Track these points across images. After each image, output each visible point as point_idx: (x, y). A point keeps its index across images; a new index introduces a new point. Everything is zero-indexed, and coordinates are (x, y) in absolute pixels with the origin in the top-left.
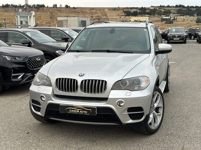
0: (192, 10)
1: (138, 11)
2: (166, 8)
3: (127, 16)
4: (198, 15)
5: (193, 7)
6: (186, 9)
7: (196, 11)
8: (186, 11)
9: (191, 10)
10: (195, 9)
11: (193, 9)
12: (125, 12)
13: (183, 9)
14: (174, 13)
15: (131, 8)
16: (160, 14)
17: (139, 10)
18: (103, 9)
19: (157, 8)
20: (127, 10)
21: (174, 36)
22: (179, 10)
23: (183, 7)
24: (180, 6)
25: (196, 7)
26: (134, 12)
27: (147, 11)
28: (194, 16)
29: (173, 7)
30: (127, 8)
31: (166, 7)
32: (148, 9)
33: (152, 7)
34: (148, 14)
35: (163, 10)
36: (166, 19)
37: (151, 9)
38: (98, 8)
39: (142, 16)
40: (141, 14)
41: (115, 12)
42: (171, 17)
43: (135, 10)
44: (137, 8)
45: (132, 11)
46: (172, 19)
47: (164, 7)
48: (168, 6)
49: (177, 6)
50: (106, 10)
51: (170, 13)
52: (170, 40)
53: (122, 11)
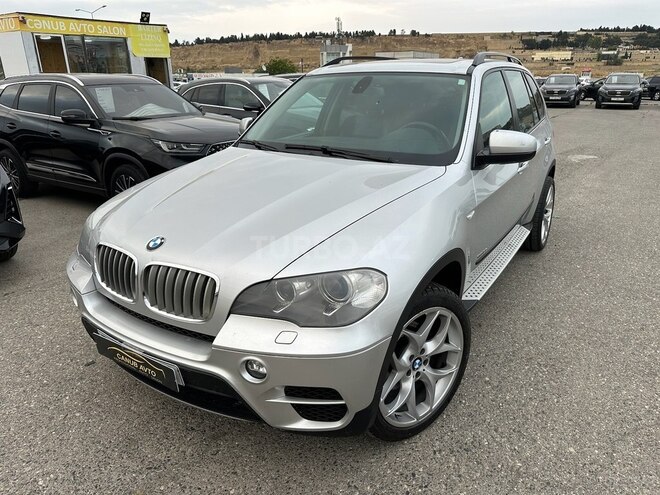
1: (552, 40)
2: (611, 33)
3: (527, 49)
6: (654, 34)
8: (655, 38)
12: (523, 41)
13: (650, 35)
14: (627, 44)
15: (537, 34)
16: (597, 45)
17: (553, 36)
18: (482, 36)
19: (593, 33)
20: (528, 38)
21: (613, 93)
22: (640, 36)
23: (650, 29)
24: (644, 28)
26: (544, 41)
27: (571, 39)
29: (628, 30)
30: (530, 34)
31: (611, 30)
32: (572, 35)
33: (582, 30)
34: (571, 45)
35: (603, 38)
36: (608, 55)
37: (578, 36)
38: (471, 34)
39: (559, 50)
40: (557, 46)
41: (503, 41)
42: (618, 52)
43: (545, 37)
44: (550, 33)
45: (540, 39)
46: (621, 55)
47: (607, 30)
48: (618, 29)
49: (636, 29)
50: (487, 39)
51: (620, 42)
52: (604, 100)
53: (518, 40)
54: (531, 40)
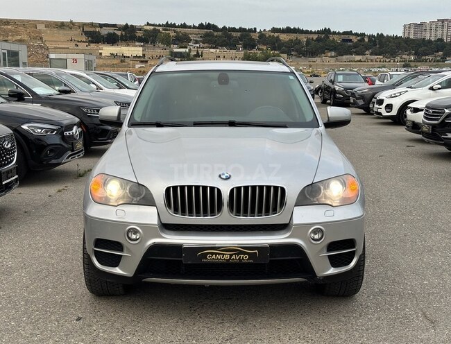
0: (233, 37)
1: (119, 33)
2: (179, 30)
3: (92, 42)
4: (245, 47)
5: (234, 30)
6: (220, 33)
7: (241, 39)
8: (220, 37)
9: (230, 37)
10: (239, 34)
11: (234, 34)
12: (87, 33)
13: (215, 34)
14: (196, 42)
15: (101, 26)
16: (167, 42)
17: (119, 30)
18: (33, 24)
19: (161, 29)
20: (91, 29)
22: (206, 35)
23: (214, 28)
24: (209, 26)
25: (241, 30)
26: (109, 34)
27: (139, 34)
28: (238, 49)
29: (194, 27)
30: (92, 25)
31: (178, 27)
32: (140, 30)
33: (148, 24)
34: (140, 40)
35: (173, 34)
36: (181, 53)
37: (146, 31)
38: (19, 21)
39: (128, 45)
40: (126, 40)
41: (62, 32)
42: (190, 50)
43: (111, 30)
44: (114, 26)
45: (105, 31)
46: (193, 53)
47: (174, 26)
48: (184, 26)
49: (201, 26)
50: (41, 27)
51: (190, 40)
53: (79, 31)
54: (96, 32)
